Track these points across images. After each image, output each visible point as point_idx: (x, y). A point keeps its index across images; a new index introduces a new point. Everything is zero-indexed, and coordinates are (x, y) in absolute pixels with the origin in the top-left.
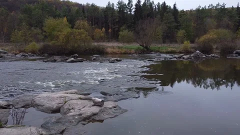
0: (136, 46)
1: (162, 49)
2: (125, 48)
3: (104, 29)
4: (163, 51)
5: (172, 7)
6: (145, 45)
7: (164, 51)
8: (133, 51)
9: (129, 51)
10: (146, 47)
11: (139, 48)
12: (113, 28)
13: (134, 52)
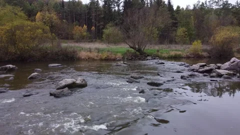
0: (124, 47)
1: (162, 53)
2: (108, 51)
3: (85, 27)
4: (163, 55)
5: (166, 3)
6: (137, 47)
7: (165, 55)
8: (119, 56)
9: (113, 57)
10: (139, 50)
11: (128, 51)
12: (97, 25)
13: (121, 57)
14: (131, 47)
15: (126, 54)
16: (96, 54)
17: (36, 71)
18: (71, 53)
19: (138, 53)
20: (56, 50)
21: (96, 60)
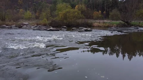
3: (100, 11)
6: (126, 20)
11: (120, 23)
14: (122, 21)
16: (102, 24)
19: (126, 24)
21: (102, 27)
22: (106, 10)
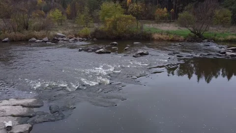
2: (175, 34)
8: (182, 37)
9: (177, 38)
10: (198, 34)
13: (183, 39)
14: (192, 32)
15: (188, 36)
16: (165, 36)
17: (127, 46)
18: (148, 35)
19: (197, 37)
20: (139, 32)
21: (165, 40)
22: (175, 7)
